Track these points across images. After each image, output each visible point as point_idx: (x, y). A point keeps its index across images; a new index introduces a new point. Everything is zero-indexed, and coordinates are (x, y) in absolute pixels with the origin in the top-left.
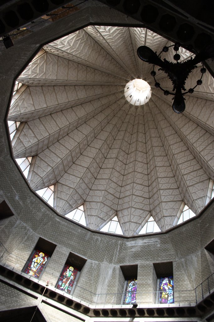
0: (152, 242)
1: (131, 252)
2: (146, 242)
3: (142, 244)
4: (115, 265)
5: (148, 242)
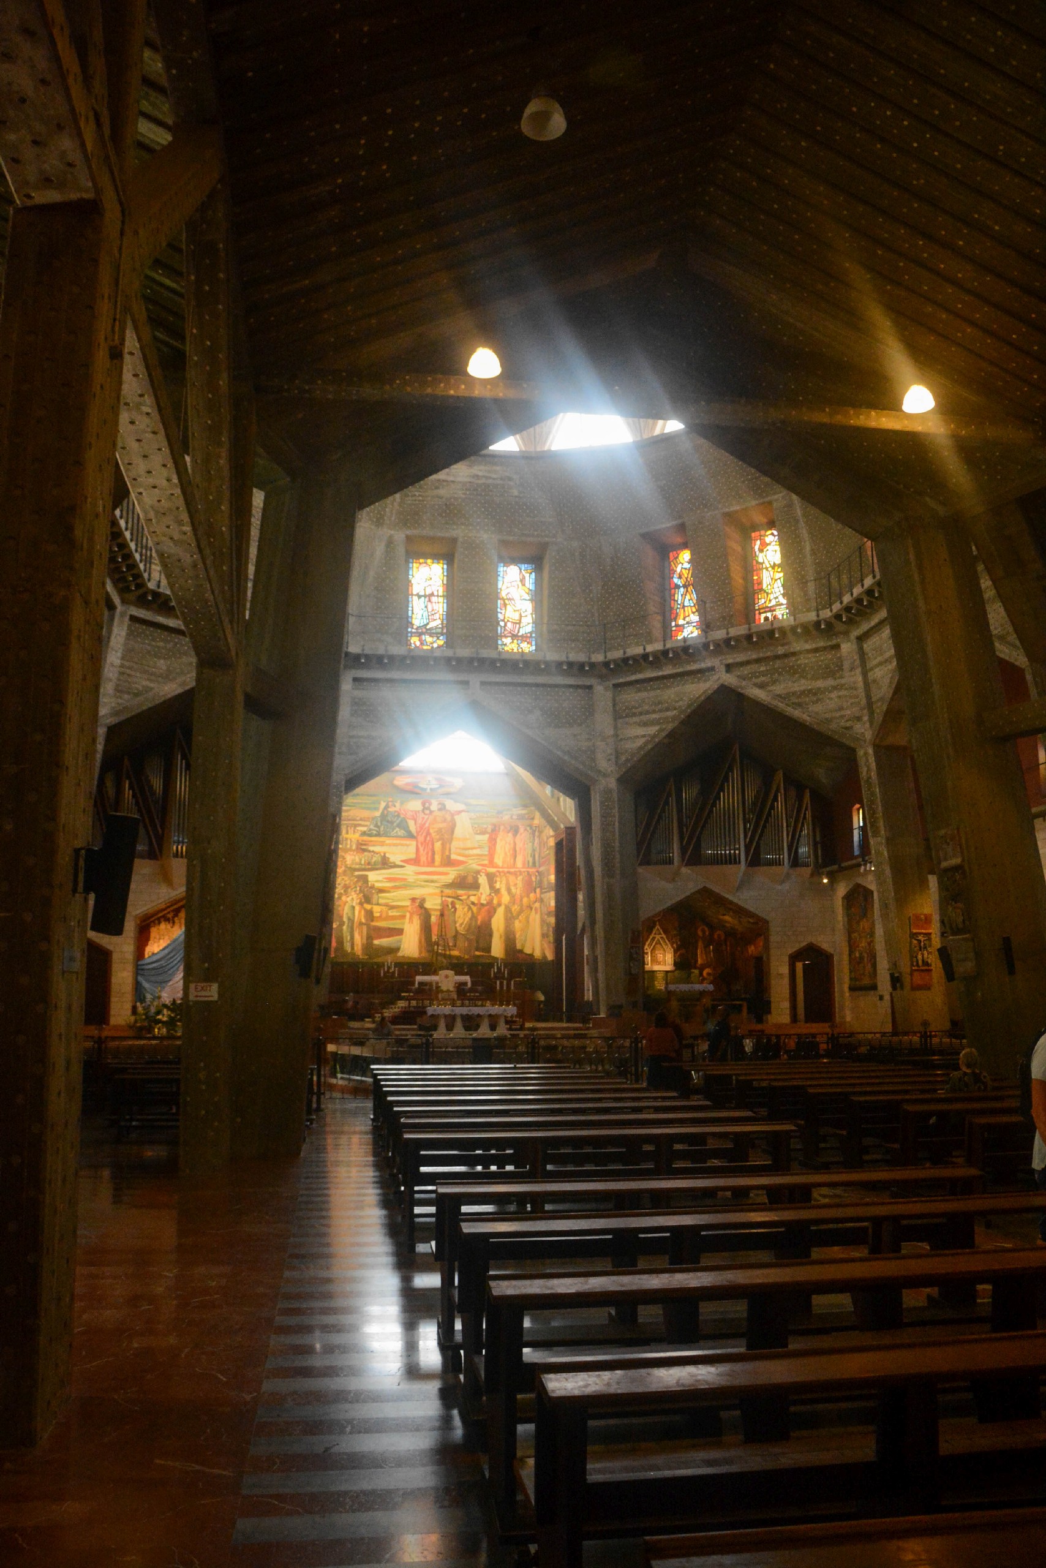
0: (497, 479)
1: (438, 497)
2: (480, 474)
3: (468, 480)
4: (392, 532)
5: (484, 476)
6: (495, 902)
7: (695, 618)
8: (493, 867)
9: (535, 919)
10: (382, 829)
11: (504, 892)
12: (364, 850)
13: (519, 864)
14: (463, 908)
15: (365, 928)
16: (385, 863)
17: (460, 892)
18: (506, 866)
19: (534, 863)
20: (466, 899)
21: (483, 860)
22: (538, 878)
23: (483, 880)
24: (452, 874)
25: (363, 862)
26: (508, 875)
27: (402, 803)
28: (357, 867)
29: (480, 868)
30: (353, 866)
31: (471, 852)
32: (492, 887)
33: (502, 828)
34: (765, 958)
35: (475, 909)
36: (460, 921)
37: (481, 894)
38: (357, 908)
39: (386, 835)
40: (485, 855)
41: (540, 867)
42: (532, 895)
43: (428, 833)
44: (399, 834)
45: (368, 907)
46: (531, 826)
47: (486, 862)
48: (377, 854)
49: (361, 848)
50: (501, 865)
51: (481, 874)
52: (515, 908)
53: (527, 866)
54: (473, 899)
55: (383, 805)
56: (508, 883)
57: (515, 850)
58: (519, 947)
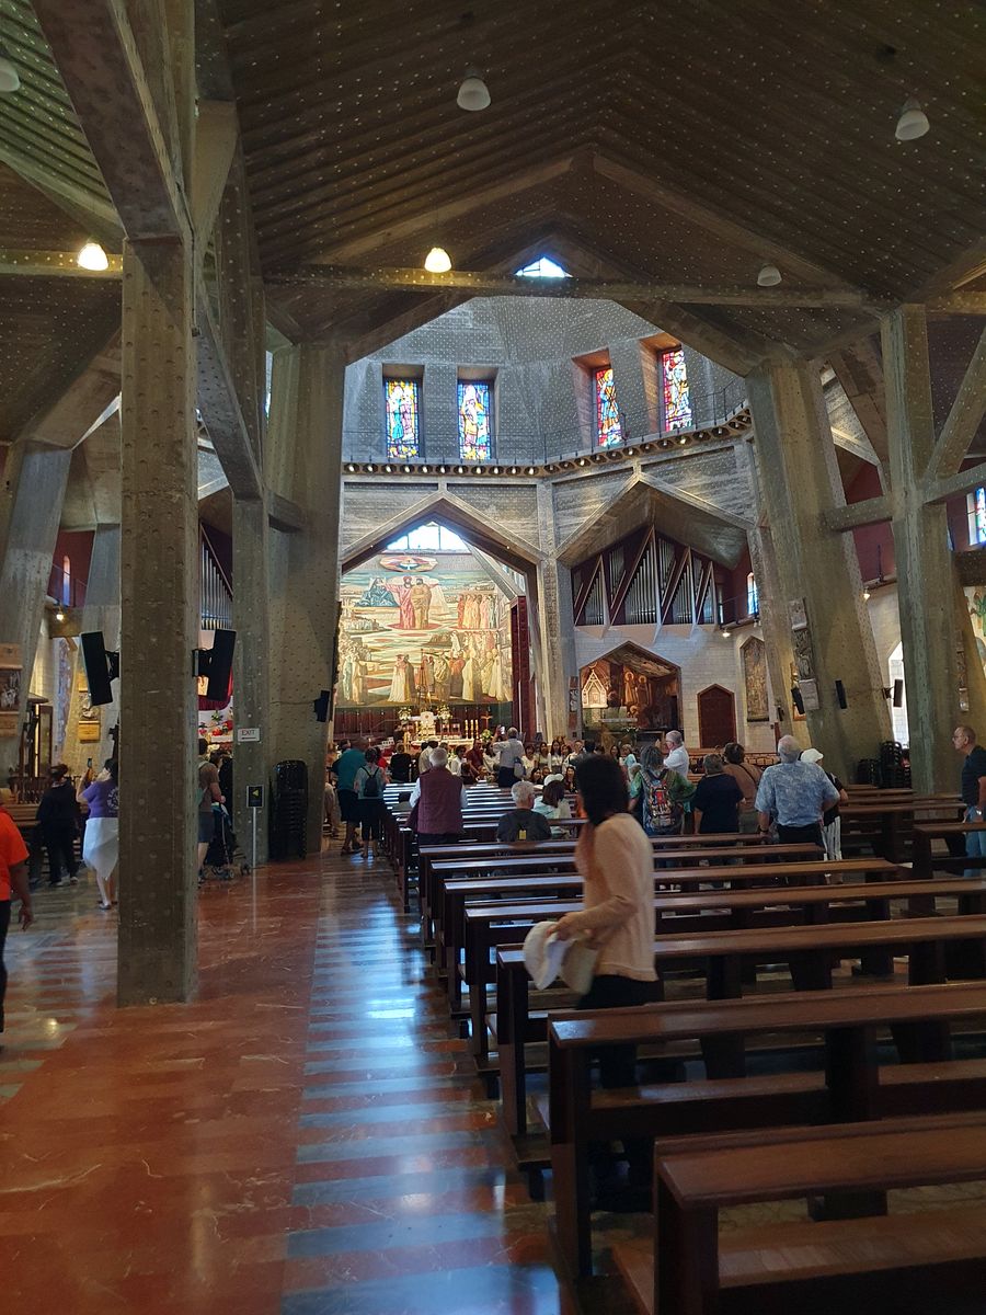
6: (465, 656)
7: (617, 427)
8: (462, 629)
9: (497, 668)
10: (372, 601)
11: (471, 647)
12: (358, 618)
14: (440, 662)
15: (361, 680)
16: (375, 628)
17: (436, 649)
18: (472, 627)
19: (495, 624)
20: (441, 655)
21: (454, 623)
22: (499, 637)
23: (454, 639)
24: (429, 635)
25: (358, 628)
26: (474, 634)
28: (354, 631)
29: (452, 630)
30: (351, 631)
31: (444, 617)
33: (469, 597)
34: (678, 697)
35: (448, 662)
36: (437, 672)
37: (453, 650)
38: (354, 664)
39: (375, 605)
40: (456, 620)
41: (500, 629)
42: (494, 650)
43: (410, 603)
44: (386, 604)
45: (363, 663)
46: (491, 596)
47: (457, 625)
48: (369, 620)
49: (356, 616)
50: (468, 628)
51: (453, 634)
52: (481, 661)
53: (489, 627)
54: (446, 654)
55: (372, 581)
56: (474, 641)
57: (479, 615)
58: (484, 691)
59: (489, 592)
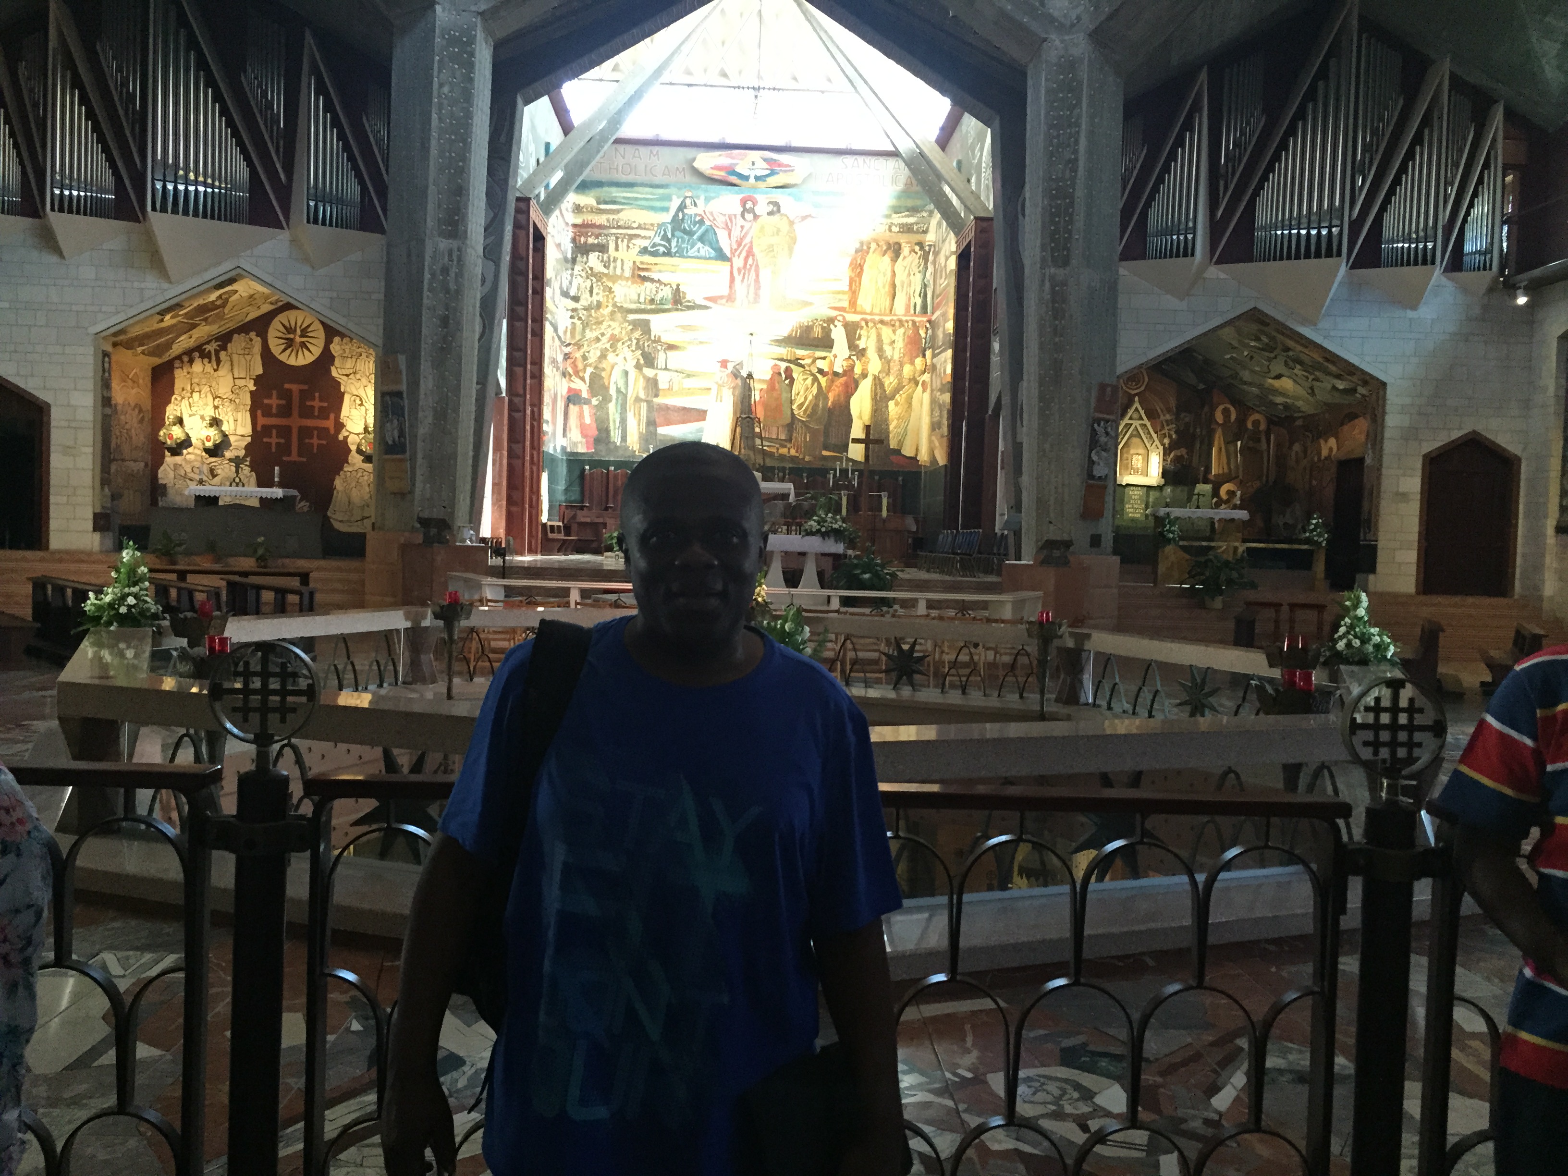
6: (858, 370)
8: (855, 312)
9: (922, 400)
10: (674, 243)
11: (872, 354)
12: (645, 279)
13: (900, 307)
14: (805, 380)
15: (644, 405)
16: (678, 301)
17: (800, 352)
18: (876, 311)
20: (809, 366)
21: (840, 300)
22: (930, 332)
23: (838, 334)
24: (788, 323)
25: (642, 300)
26: (879, 326)
27: (708, 200)
28: (633, 306)
29: (834, 313)
30: (625, 306)
31: (820, 286)
32: (852, 346)
33: (873, 246)
34: (1368, 461)
35: (823, 381)
36: (799, 400)
37: (835, 356)
38: (632, 373)
39: (680, 254)
40: (844, 293)
41: (933, 313)
42: (919, 360)
43: (751, 252)
44: (702, 253)
45: (649, 372)
46: (921, 244)
47: (846, 304)
48: (665, 285)
49: (640, 275)
50: (868, 311)
51: (836, 323)
52: (890, 382)
53: (912, 312)
54: (821, 364)
55: (675, 203)
56: (880, 340)
57: (894, 286)
58: (893, 444)
59: (918, 237)
